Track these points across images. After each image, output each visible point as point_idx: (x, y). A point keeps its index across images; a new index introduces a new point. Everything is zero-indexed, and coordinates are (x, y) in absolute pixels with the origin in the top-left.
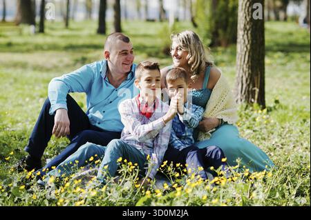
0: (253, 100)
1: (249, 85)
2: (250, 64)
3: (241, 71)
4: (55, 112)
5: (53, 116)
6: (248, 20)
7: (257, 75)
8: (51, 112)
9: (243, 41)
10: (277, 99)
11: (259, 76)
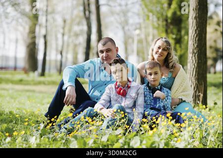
0: (198, 102)
1: (196, 92)
2: (197, 77)
3: (191, 82)
4: (66, 88)
5: (65, 91)
6: (195, 46)
7: (202, 85)
8: (64, 88)
9: (192, 61)
10: (216, 102)
11: (203, 85)
